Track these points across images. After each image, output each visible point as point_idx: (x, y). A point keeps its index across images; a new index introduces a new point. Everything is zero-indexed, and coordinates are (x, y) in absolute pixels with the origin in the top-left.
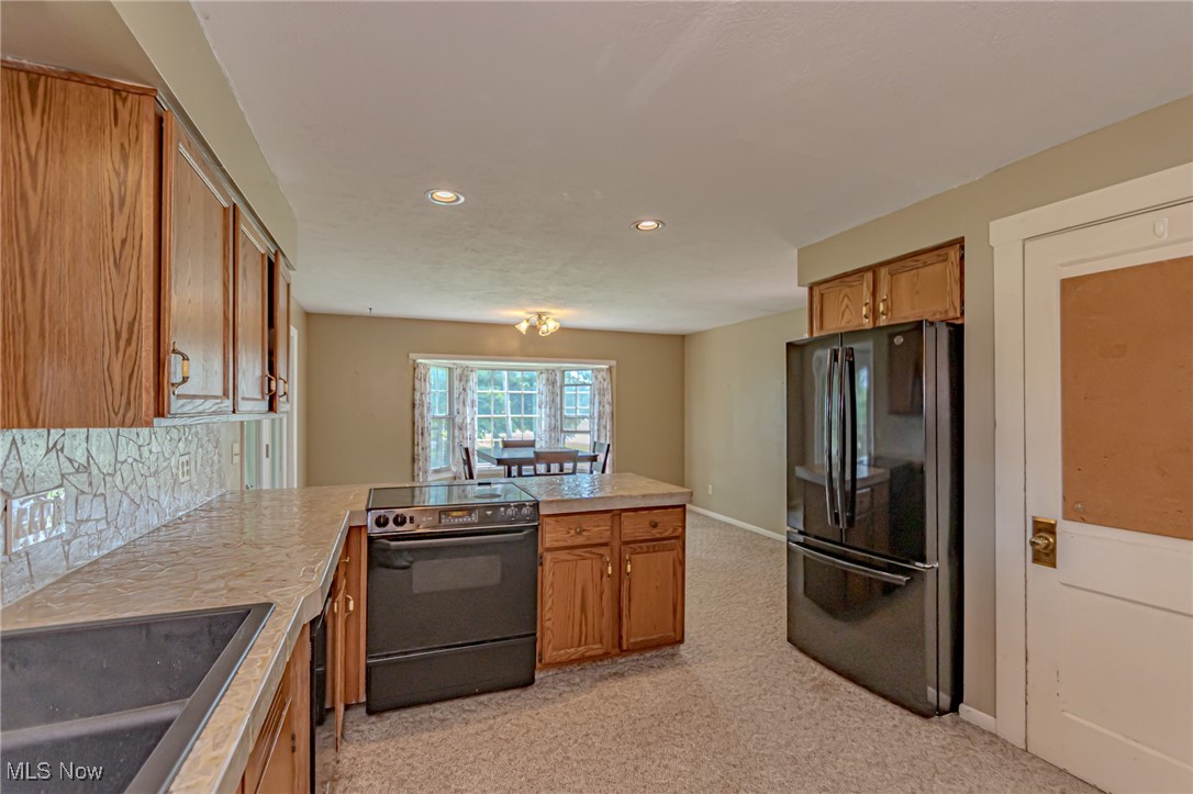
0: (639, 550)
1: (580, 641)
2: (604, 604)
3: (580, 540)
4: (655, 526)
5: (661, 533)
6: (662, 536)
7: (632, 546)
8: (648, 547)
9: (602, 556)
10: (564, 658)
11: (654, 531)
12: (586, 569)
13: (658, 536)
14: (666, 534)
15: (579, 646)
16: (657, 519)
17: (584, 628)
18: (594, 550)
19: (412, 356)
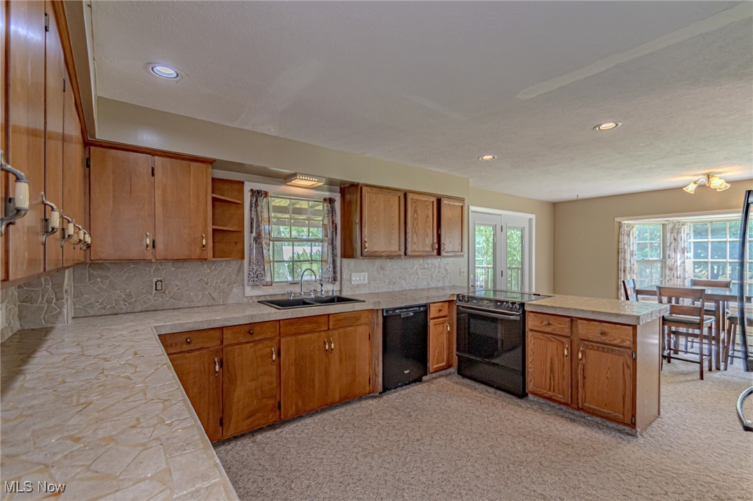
0: (591, 347)
1: (550, 388)
2: (565, 373)
3: (548, 329)
4: (603, 333)
5: (610, 340)
6: (611, 343)
7: (586, 343)
8: (598, 347)
9: (563, 343)
10: (539, 393)
11: (603, 338)
12: (552, 347)
13: (608, 342)
14: (615, 342)
15: (549, 390)
16: (607, 330)
17: (552, 382)
18: (557, 337)
19: (617, 219)
